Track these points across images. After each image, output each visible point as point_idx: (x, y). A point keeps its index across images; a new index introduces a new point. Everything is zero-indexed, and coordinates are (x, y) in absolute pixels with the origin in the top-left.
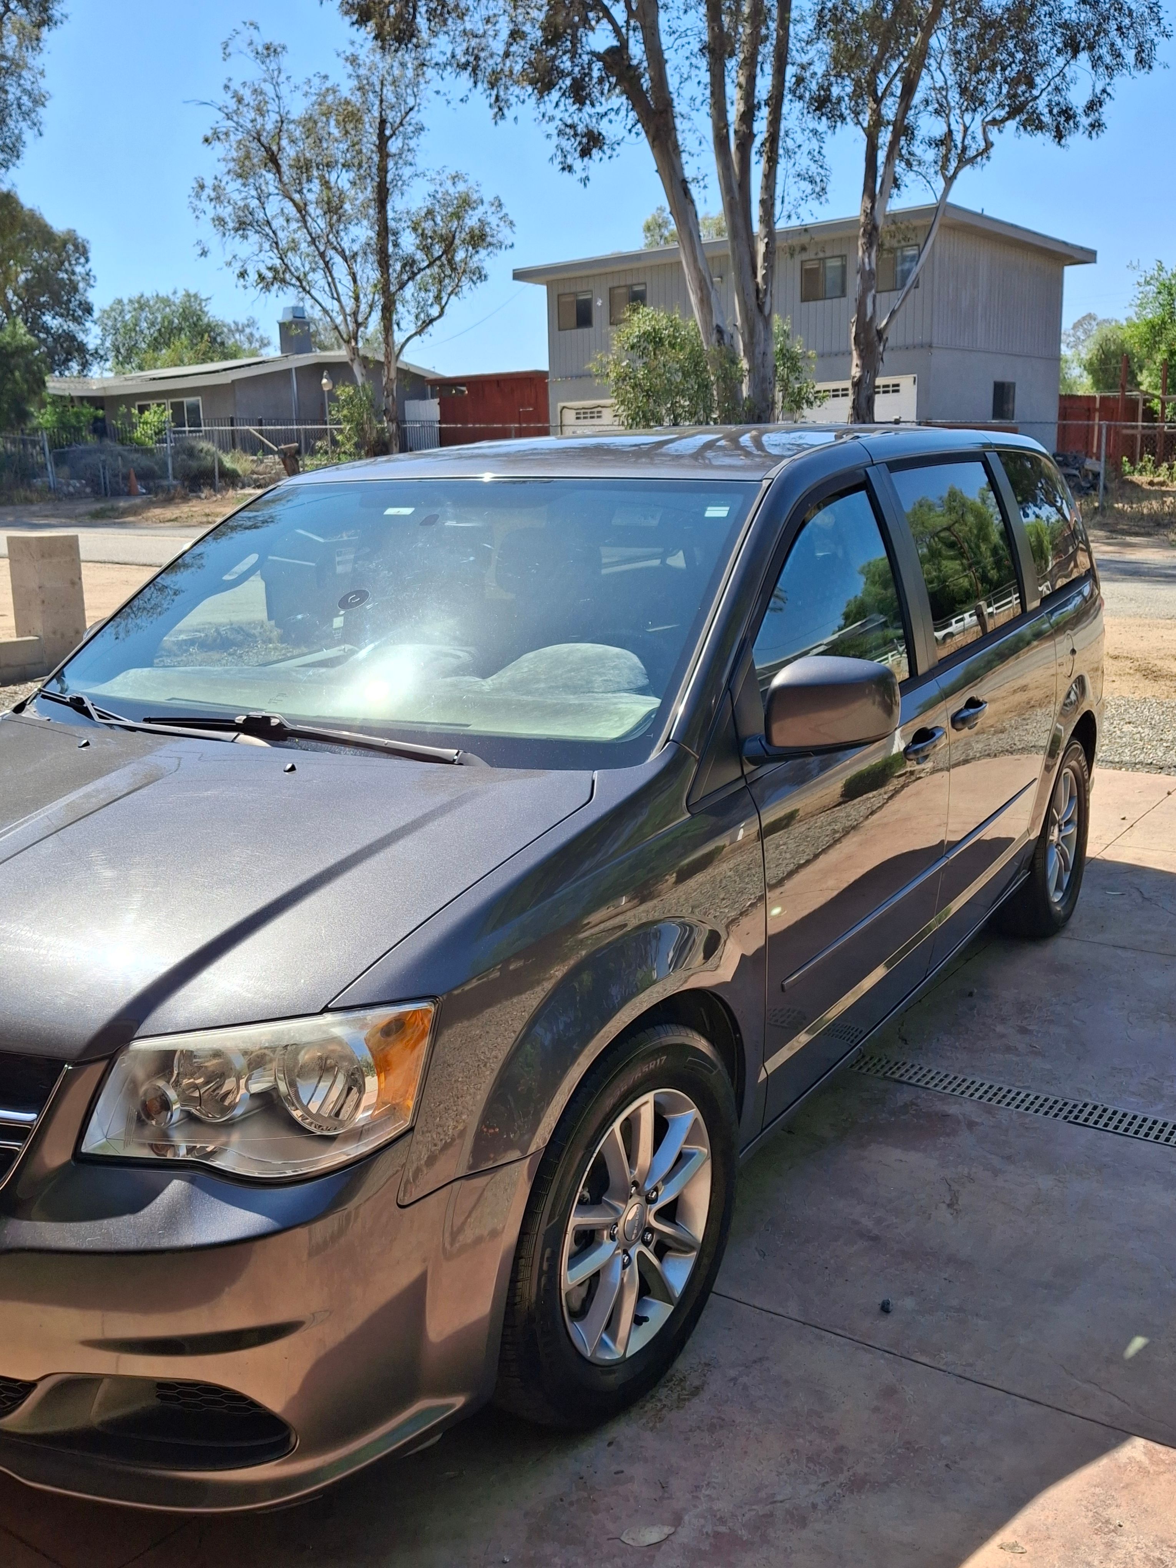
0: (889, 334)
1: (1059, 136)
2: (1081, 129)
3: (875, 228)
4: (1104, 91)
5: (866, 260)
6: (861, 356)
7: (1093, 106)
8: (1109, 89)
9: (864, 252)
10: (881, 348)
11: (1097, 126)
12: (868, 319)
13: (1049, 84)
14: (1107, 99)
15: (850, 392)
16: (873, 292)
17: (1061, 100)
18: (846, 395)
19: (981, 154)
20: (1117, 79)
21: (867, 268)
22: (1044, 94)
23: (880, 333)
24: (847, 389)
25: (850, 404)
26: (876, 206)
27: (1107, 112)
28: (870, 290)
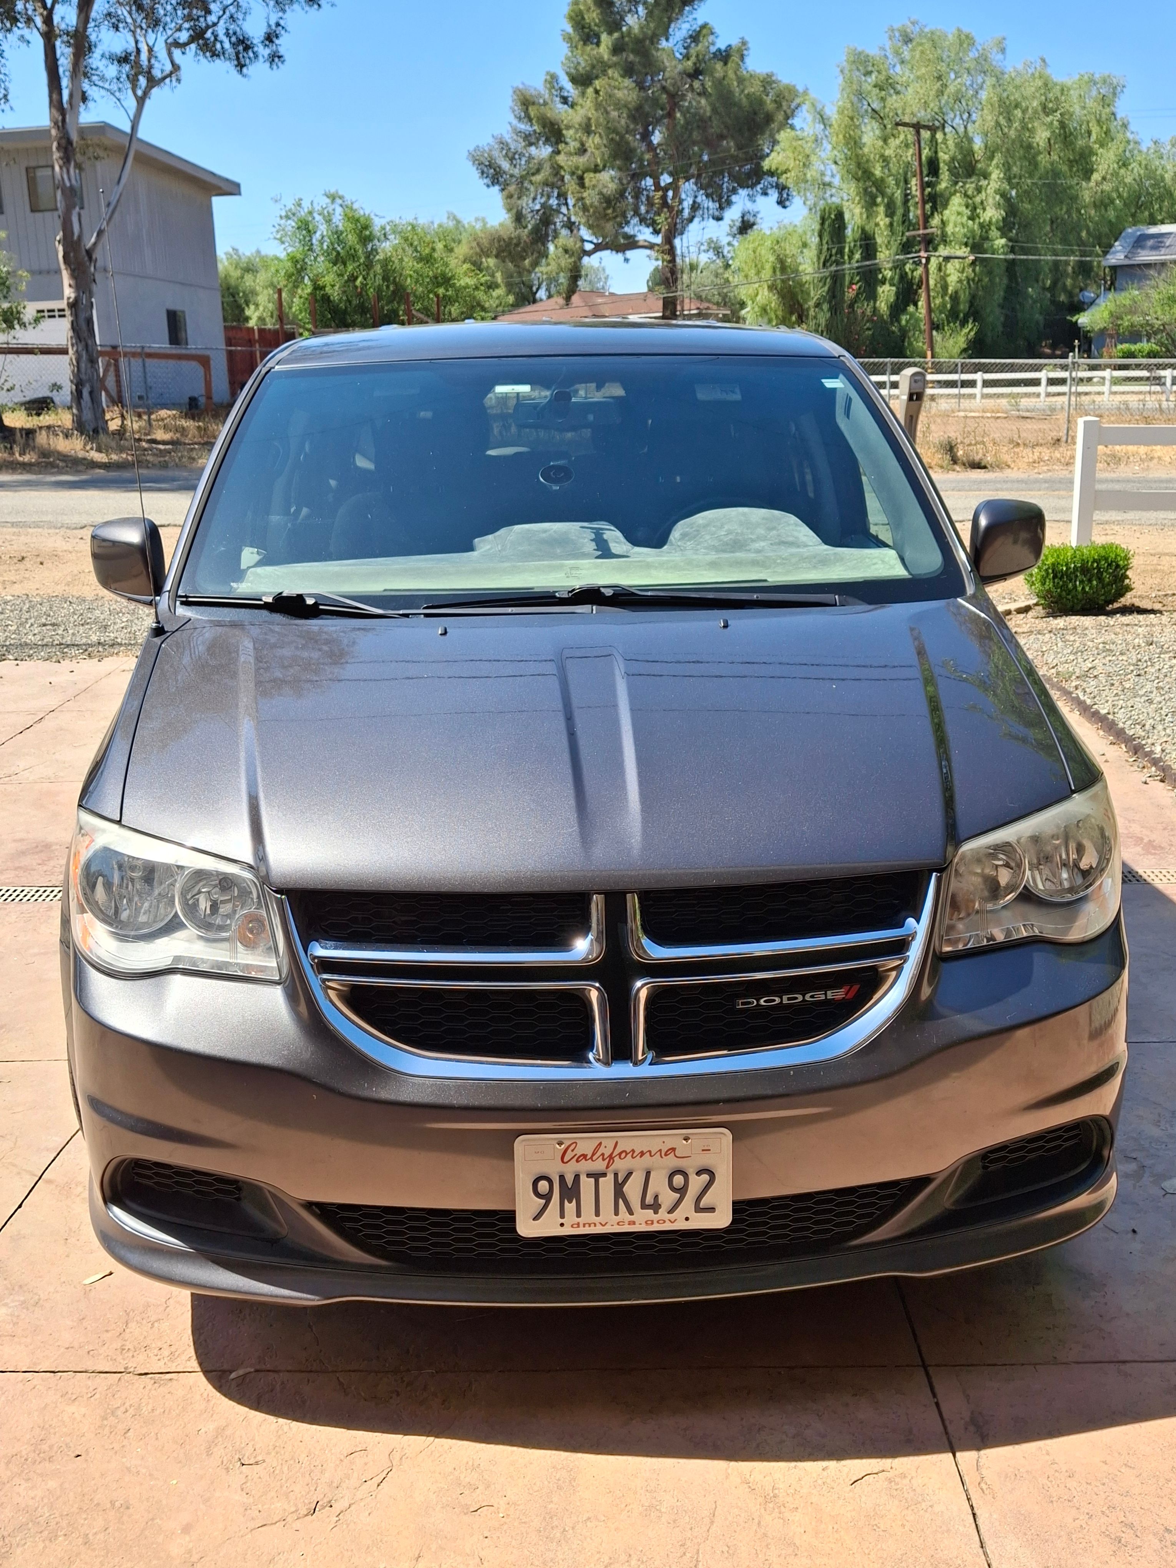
0: (97, 254)
1: (240, 66)
2: (261, 59)
3: (70, 142)
4: (278, 25)
5: (65, 177)
6: (74, 275)
7: (270, 38)
8: (282, 22)
9: (61, 167)
10: (92, 269)
11: (275, 58)
12: (75, 237)
13: (224, 12)
14: (283, 32)
15: (67, 312)
16: (77, 209)
17: (238, 29)
18: (64, 316)
19: (170, 75)
20: (288, 15)
21: (68, 184)
22: (222, 22)
23: (89, 253)
24: (63, 310)
25: (69, 326)
26: (67, 120)
27: (284, 44)
28: (74, 207)
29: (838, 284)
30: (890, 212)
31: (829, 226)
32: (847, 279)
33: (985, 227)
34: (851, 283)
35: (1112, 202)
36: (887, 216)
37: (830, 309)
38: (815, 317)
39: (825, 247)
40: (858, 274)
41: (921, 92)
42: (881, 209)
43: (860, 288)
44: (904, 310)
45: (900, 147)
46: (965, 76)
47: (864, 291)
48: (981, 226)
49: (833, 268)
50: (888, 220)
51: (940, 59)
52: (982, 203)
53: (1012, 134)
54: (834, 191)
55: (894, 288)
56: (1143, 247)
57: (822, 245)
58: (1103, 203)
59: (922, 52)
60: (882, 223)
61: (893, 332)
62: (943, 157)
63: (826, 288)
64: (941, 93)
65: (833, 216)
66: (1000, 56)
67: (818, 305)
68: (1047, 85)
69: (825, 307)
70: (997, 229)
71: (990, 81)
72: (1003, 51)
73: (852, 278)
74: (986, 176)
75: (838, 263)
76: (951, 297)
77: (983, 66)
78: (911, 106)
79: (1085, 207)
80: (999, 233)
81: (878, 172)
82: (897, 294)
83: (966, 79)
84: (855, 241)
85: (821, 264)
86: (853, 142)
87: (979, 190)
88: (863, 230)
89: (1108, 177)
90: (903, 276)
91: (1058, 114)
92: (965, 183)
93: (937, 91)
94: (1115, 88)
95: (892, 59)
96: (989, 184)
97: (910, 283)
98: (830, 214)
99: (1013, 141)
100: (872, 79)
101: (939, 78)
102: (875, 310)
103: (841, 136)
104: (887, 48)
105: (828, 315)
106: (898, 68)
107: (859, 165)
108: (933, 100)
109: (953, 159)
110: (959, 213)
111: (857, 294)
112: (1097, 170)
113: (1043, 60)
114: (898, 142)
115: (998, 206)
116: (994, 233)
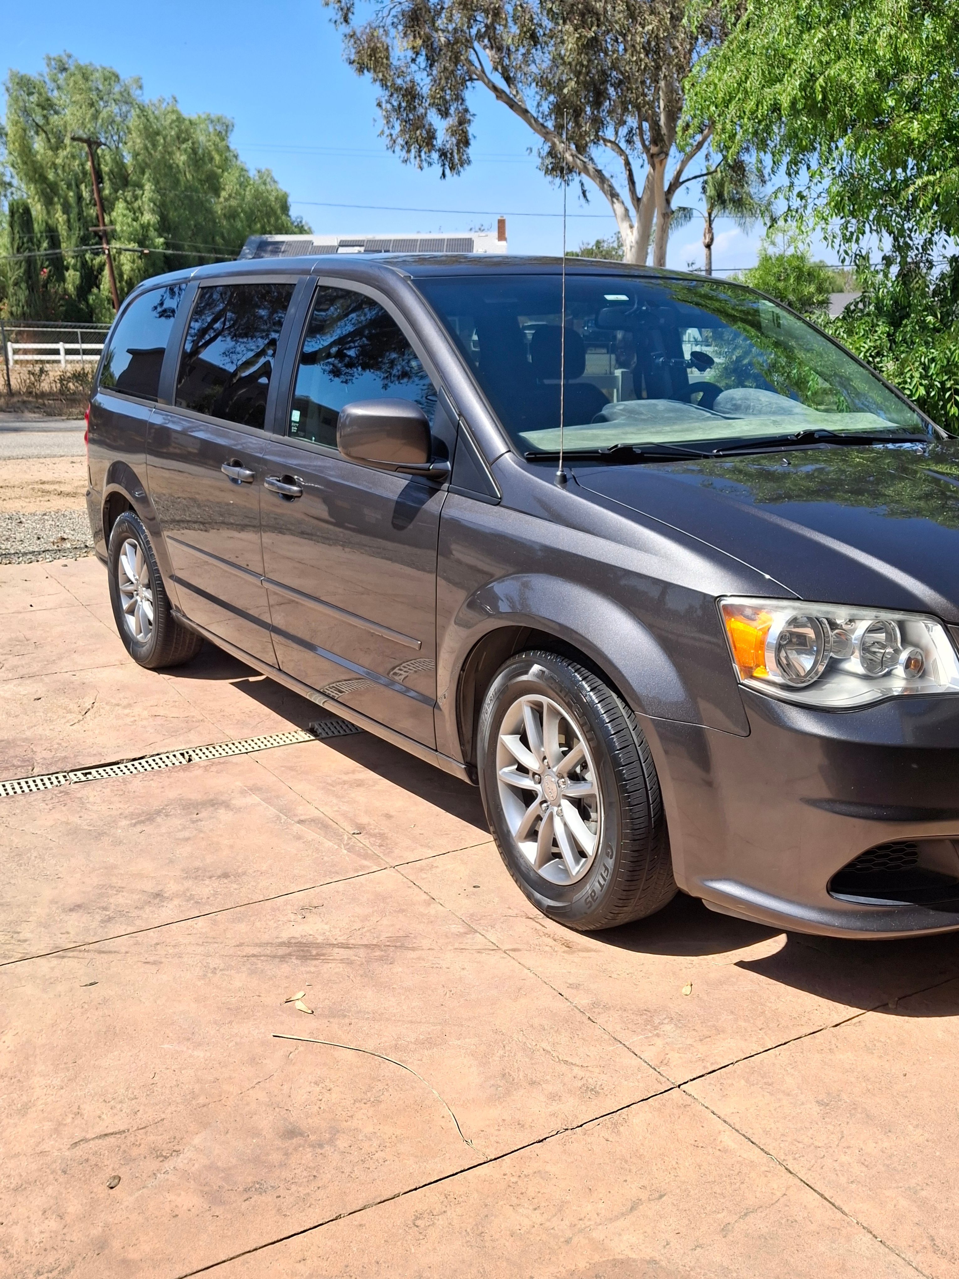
29: (32, 267)
30: (66, 209)
31: (19, 218)
32: (39, 263)
33: (145, 227)
34: (42, 268)
35: (238, 215)
36: (64, 213)
37: (28, 288)
38: (15, 294)
39: (17, 236)
40: (47, 260)
41: (78, 114)
42: (59, 207)
43: (50, 271)
44: (89, 291)
45: (67, 157)
46: (113, 104)
47: (54, 274)
48: (142, 226)
49: (27, 254)
50: (65, 216)
51: (90, 89)
52: (139, 208)
53: (158, 155)
54: (13, 189)
55: (78, 273)
56: (265, 251)
57: (14, 234)
58: (232, 215)
59: (75, 83)
60: (60, 219)
61: (82, 309)
62: (105, 169)
63: (22, 270)
64: (95, 117)
65: (21, 211)
66: (139, 92)
67: (16, 284)
68: (180, 119)
69: (23, 285)
70: (155, 230)
71: (134, 113)
72: (141, 87)
73: (42, 263)
74: (141, 187)
75: (30, 250)
76: (126, 282)
77: (126, 99)
78: (71, 125)
79: (219, 218)
80: (156, 233)
81: (51, 176)
82: (81, 277)
83: (115, 108)
84: (41, 232)
85: (15, 251)
86: (26, 152)
87: (136, 198)
88: (47, 223)
89: (233, 195)
90: (84, 264)
91: (190, 142)
92: (124, 192)
93: (93, 115)
94: (227, 126)
95: (51, 85)
96: (143, 194)
97: (91, 269)
98: (18, 208)
99: (159, 160)
100: (34, 98)
101: (92, 105)
102: (65, 290)
103: (17, 144)
104: (45, 75)
105: (27, 292)
106: (56, 93)
107: (35, 171)
108: (90, 121)
109: (111, 171)
110: (124, 216)
111: (49, 277)
112: (224, 189)
113: (174, 98)
114: (65, 153)
115: (153, 212)
116: (152, 233)
